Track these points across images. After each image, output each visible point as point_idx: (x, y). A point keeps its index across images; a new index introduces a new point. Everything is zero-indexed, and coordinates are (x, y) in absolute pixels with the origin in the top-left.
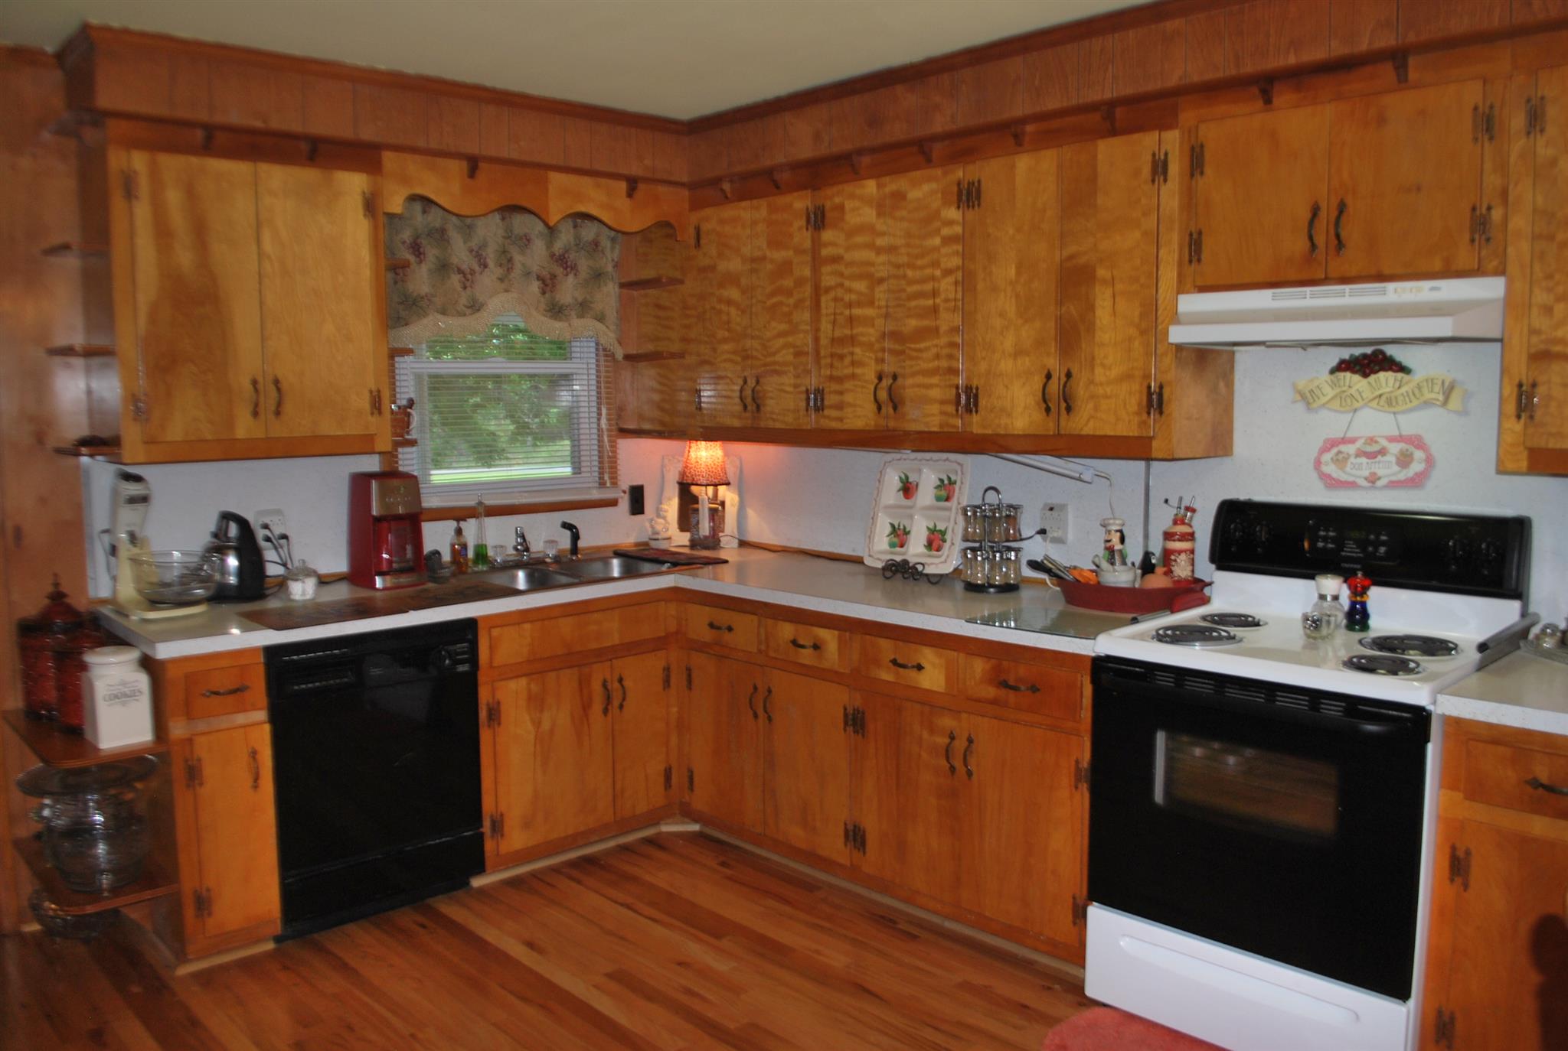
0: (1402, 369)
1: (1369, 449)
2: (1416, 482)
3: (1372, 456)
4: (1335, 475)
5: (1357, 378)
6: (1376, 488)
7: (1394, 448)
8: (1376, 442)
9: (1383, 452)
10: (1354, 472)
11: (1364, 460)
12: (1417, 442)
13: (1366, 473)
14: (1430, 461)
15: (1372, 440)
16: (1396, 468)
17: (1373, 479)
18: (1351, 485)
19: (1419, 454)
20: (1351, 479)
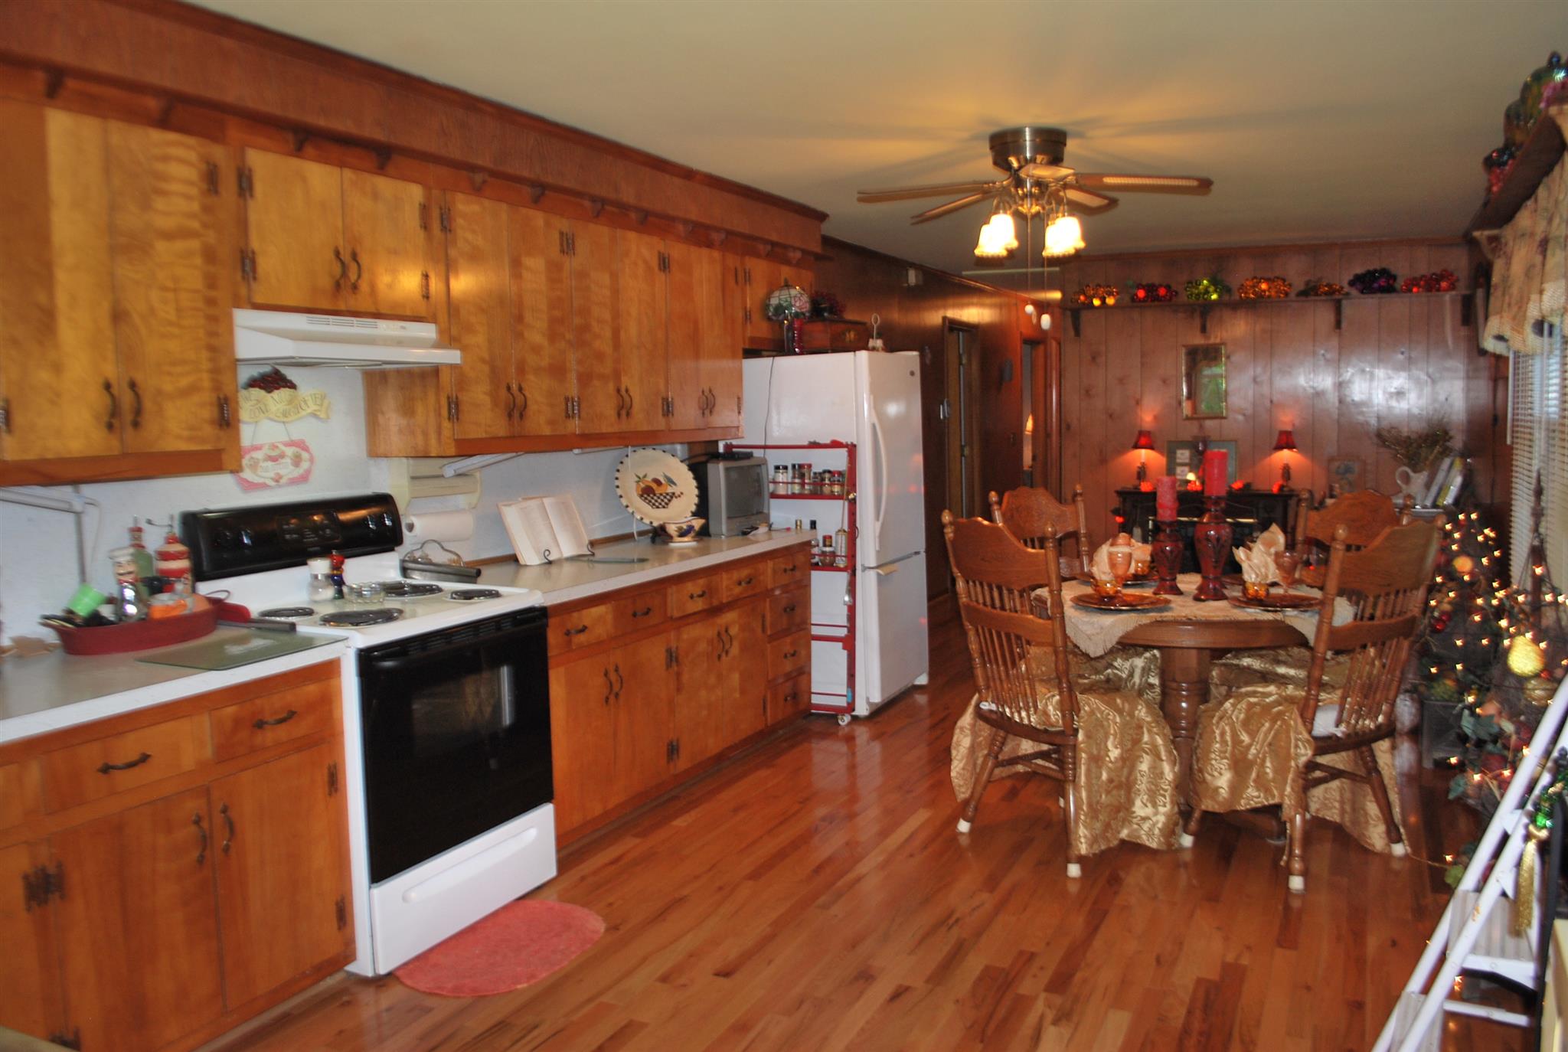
0: (293, 386)
1: (274, 454)
2: (304, 478)
3: (274, 459)
4: (250, 479)
5: (263, 393)
6: (280, 486)
7: (290, 451)
8: (277, 447)
9: (282, 456)
10: (264, 474)
11: (270, 464)
12: (301, 445)
13: (272, 474)
14: (312, 460)
15: (274, 447)
16: (292, 467)
17: (277, 479)
18: (263, 486)
19: (305, 455)
20: (261, 481)
